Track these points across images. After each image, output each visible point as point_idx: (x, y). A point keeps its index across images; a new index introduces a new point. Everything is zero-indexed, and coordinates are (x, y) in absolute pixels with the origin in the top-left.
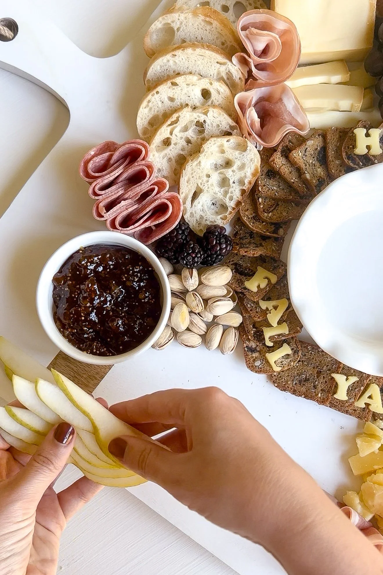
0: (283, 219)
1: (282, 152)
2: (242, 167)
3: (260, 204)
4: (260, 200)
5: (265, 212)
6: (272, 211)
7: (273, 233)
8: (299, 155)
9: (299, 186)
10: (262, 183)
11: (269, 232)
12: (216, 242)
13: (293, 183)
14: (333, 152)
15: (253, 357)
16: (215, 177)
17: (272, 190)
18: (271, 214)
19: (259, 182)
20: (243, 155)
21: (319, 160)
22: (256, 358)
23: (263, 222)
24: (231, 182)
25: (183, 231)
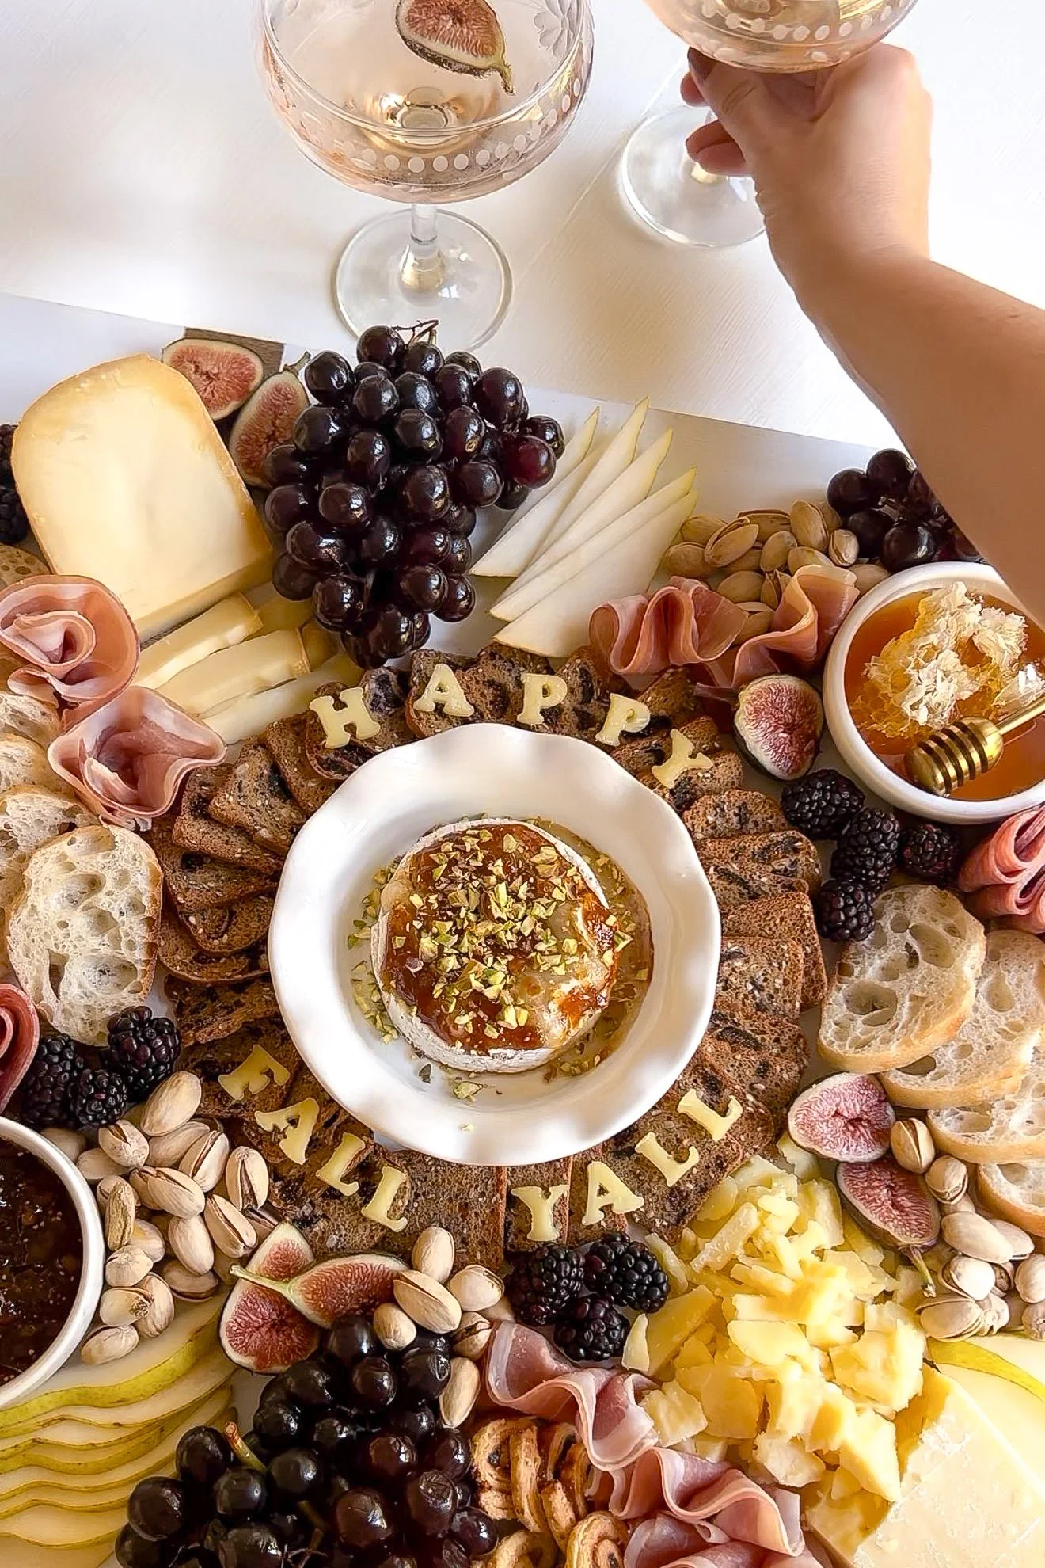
0: (256, 936)
1: (193, 811)
2: (123, 878)
3: (195, 927)
4: (192, 920)
5: (213, 939)
6: (226, 931)
7: (250, 971)
8: (229, 802)
9: (256, 860)
10: (180, 887)
11: (240, 973)
12: (139, 1042)
13: (241, 858)
14: (296, 770)
15: (316, 1234)
16: (80, 922)
17: (208, 890)
18: (225, 936)
19: (174, 887)
20: (114, 857)
21: (277, 795)
22: (323, 1233)
23: (218, 959)
24: (115, 914)
25: (62, 1056)
